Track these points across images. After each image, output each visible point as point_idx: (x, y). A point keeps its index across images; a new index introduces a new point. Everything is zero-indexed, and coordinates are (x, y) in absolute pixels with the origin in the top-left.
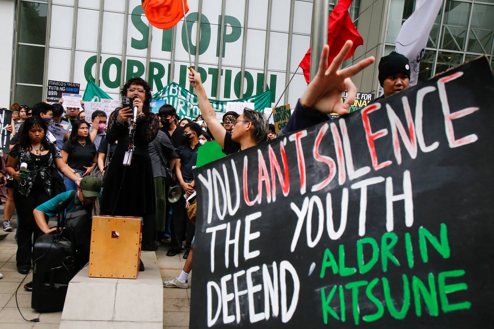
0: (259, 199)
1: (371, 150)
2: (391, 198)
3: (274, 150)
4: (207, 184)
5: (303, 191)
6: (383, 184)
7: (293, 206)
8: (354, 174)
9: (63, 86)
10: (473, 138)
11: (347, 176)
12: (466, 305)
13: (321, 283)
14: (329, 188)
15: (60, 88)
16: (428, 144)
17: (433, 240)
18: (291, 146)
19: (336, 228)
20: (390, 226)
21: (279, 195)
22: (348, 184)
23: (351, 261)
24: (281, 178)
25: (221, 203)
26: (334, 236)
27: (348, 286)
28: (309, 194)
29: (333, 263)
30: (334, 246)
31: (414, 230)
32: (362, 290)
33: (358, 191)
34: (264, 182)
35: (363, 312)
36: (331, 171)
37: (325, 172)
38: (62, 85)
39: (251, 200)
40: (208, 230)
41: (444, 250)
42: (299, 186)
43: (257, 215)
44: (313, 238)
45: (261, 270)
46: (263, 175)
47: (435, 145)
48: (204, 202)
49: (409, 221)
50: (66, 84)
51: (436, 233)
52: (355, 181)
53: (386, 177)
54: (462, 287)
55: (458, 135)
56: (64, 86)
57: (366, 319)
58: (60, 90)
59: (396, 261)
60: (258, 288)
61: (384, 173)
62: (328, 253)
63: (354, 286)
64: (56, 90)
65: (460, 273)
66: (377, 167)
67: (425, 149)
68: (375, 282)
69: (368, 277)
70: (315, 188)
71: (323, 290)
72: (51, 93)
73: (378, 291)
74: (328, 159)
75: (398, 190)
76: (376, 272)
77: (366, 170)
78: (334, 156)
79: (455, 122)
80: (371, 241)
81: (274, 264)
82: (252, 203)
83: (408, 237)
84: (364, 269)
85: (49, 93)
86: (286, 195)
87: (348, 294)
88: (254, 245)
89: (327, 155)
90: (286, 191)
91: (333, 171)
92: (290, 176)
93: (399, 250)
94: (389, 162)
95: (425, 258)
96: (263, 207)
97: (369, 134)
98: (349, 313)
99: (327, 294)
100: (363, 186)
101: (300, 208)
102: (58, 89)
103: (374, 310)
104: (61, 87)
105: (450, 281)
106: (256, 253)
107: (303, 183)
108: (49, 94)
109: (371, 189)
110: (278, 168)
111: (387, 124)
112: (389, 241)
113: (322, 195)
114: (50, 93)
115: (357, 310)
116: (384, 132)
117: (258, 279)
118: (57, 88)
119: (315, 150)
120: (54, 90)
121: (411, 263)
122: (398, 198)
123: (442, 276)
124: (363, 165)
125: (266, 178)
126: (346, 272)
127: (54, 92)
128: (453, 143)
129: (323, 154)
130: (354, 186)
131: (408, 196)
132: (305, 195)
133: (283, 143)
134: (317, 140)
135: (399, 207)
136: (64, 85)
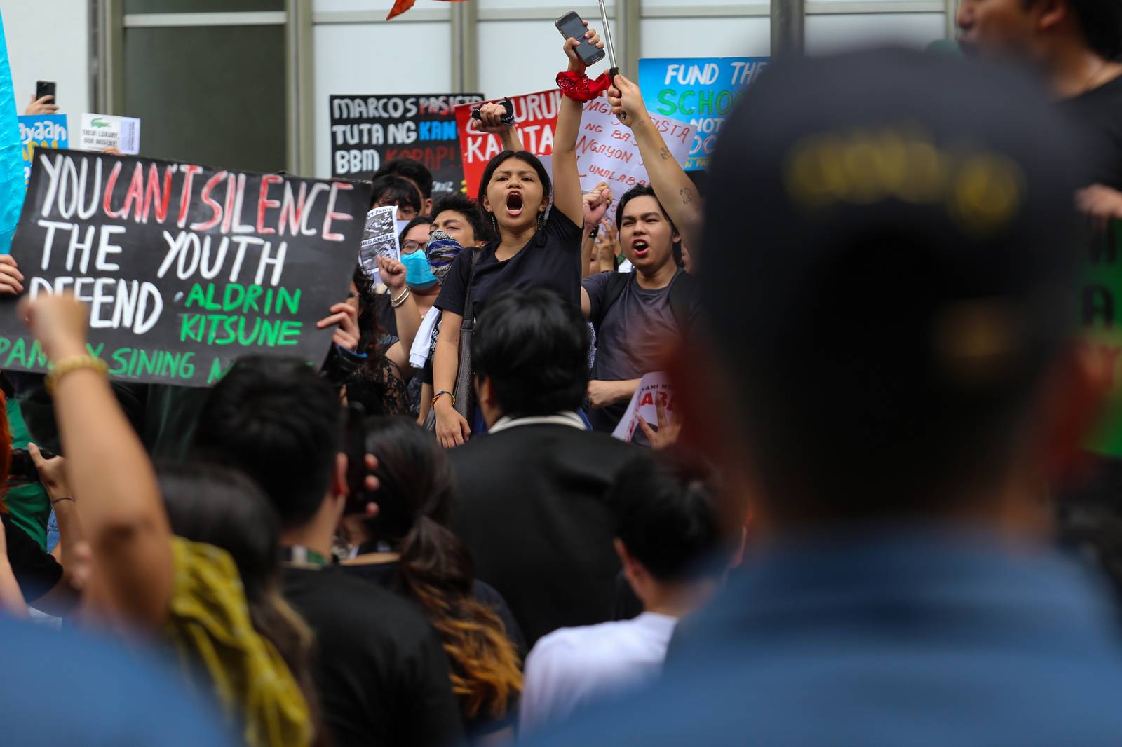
0: (124, 213)
1: (260, 214)
2: (265, 259)
3: (159, 171)
4: (53, 172)
5: (181, 224)
6: (261, 247)
7: (167, 235)
8: (237, 228)
9: (402, 119)
10: (340, 237)
11: (231, 228)
12: (294, 342)
13: (186, 310)
14: (211, 232)
15: (392, 128)
16: (308, 227)
17: (288, 298)
18: (180, 176)
19: (211, 267)
20: (259, 279)
21: (152, 219)
22: (230, 234)
23: (218, 298)
24: (157, 202)
25: (69, 199)
26: (207, 275)
27: (211, 317)
28: (187, 229)
29: (200, 297)
30: (205, 283)
31: (276, 289)
32: (221, 323)
33: (237, 245)
34: (134, 200)
35: (218, 337)
36: (216, 216)
37: (209, 215)
38: (397, 115)
39: (113, 210)
40: (42, 223)
41: (293, 308)
42: (178, 218)
43: (120, 229)
44: (186, 269)
45: (116, 285)
46: (136, 190)
47: (313, 232)
48: (40, 190)
49: (275, 280)
50: (416, 104)
51: (292, 294)
52: (238, 234)
53: (266, 240)
54: (296, 332)
55: (332, 231)
56: (409, 115)
57: (219, 342)
58: (391, 141)
59: (256, 307)
60: (109, 299)
61: (266, 237)
62: (197, 287)
63: (216, 319)
64: (369, 146)
65: (298, 324)
66: (261, 230)
67: (306, 232)
68: (234, 318)
69: (230, 314)
70: (194, 226)
71: (185, 316)
72: (349, 161)
73: (235, 326)
74: (216, 204)
75: (273, 254)
76: (238, 311)
77: (250, 229)
78: (222, 204)
79: (334, 221)
80: (240, 288)
81: (135, 284)
82: (114, 215)
83: (270, 293)
84: (228, 306)
85: (339, 162)
86: (160, 221)
87: (209, 324)
88: (110, 258)
89: (216, 200)
90: (161, 218)
91: (219, 218)
92: (169, 205)
93: (261, 301)
94: (272, 230)
95: (278, 309)
96: (129, 223)
97: (263, 199)
98: (205, 337)
99: (189, 319)
100: (244, 242)
101: (175, 239)
102: (378, 135)
103: (227, 336)
104: (396, 122)
105: (290, 328)
106: (114, 267)
107: (182, 215)
108: (340, 171)
109: (250, 248)
110: (157, 191)
111: (281, 198)
112: (255, 291)
113: (201, 235)
114: (344, 161)
115: (212, 334)
116: (277, 204)
117: (110, 290)
118: (375, 135)
119: (205, 190)
120: (360, 147)
121: (267, 310)
122: (271, 261)
123: (287, 323)
124: (249, 223)
125: (139, 195)
126: (211, 306)
127: (365, 152)
128: (326, 236)
129: (213, 197)
130: (235, 239)
131: (279, 263)
132: (182, 230)
133: (173, 169)
134: (211, 182)
135: (270, 269)
136: (407, 110)
